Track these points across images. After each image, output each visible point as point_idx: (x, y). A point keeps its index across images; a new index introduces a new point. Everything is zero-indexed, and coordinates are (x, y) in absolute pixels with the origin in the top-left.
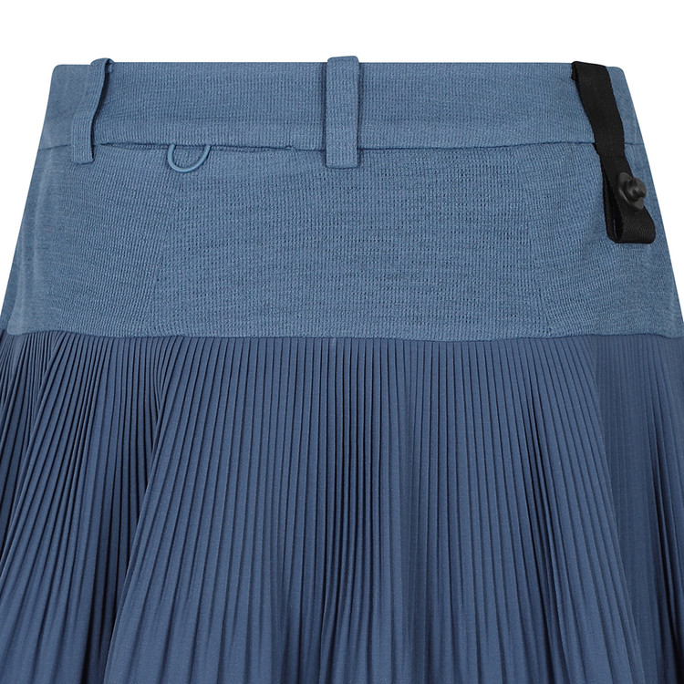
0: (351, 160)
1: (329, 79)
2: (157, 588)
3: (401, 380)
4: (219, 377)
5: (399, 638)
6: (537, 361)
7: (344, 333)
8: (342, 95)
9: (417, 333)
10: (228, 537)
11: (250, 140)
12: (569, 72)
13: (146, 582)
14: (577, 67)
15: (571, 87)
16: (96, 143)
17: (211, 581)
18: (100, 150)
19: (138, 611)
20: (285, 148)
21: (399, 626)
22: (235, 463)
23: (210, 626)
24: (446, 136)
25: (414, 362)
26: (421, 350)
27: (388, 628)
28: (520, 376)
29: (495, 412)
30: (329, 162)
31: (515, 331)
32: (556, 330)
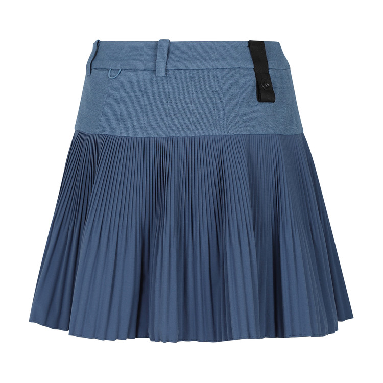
0: (164, 74)
1: (158, 47)
2: (97, 216)
3: (176, 151)
4: (118, 149)
5: (172, 234)
6: (223, 144)
7: (158, 136)
8: (163, 52)
9: (182, 134)
10: (120, 200)
11: (133, 68)
12: (247, 44)
13: (93, 215)
14: (250, 42)
15: (248, 50)
16: (92, 68)
17: (114, 215)
18: (93, 71)
19: (91, 224)
20: (144, 70)
21: (172, 230)
22: (123, 177)
23: (114, 229)
24: (196, 65)
25: (181, 144)
26: (184, 140)
27: (168, 230)
28: (217, 148)
29: (208, 160)
30: (157, 75)
31: (216, 133)
32: (231, 133)
